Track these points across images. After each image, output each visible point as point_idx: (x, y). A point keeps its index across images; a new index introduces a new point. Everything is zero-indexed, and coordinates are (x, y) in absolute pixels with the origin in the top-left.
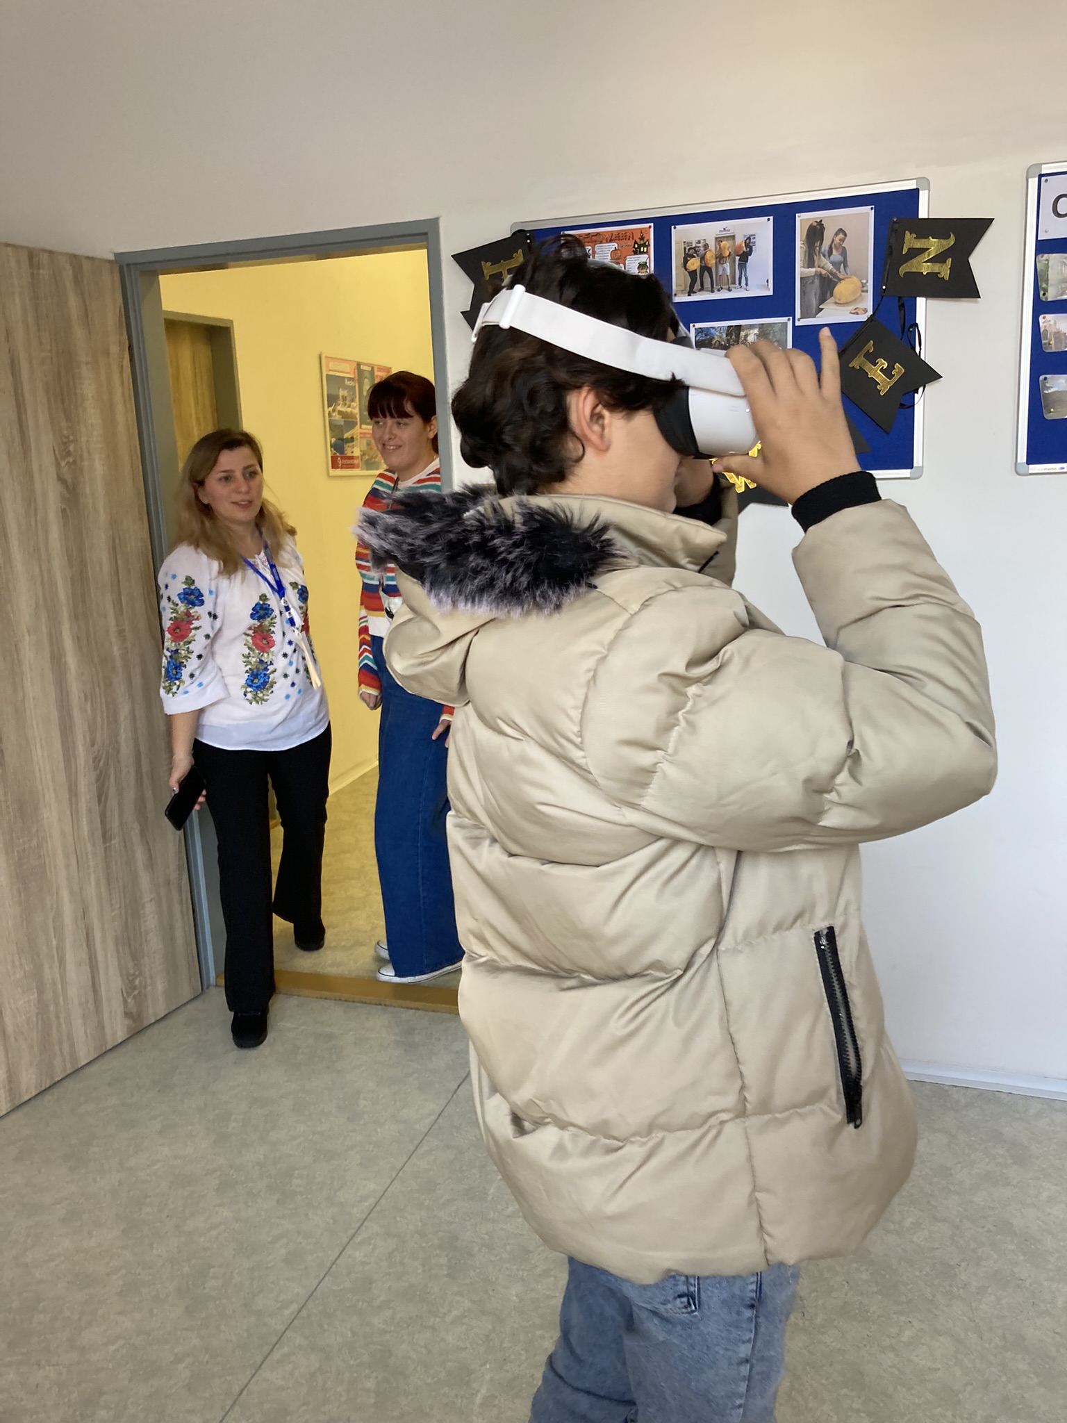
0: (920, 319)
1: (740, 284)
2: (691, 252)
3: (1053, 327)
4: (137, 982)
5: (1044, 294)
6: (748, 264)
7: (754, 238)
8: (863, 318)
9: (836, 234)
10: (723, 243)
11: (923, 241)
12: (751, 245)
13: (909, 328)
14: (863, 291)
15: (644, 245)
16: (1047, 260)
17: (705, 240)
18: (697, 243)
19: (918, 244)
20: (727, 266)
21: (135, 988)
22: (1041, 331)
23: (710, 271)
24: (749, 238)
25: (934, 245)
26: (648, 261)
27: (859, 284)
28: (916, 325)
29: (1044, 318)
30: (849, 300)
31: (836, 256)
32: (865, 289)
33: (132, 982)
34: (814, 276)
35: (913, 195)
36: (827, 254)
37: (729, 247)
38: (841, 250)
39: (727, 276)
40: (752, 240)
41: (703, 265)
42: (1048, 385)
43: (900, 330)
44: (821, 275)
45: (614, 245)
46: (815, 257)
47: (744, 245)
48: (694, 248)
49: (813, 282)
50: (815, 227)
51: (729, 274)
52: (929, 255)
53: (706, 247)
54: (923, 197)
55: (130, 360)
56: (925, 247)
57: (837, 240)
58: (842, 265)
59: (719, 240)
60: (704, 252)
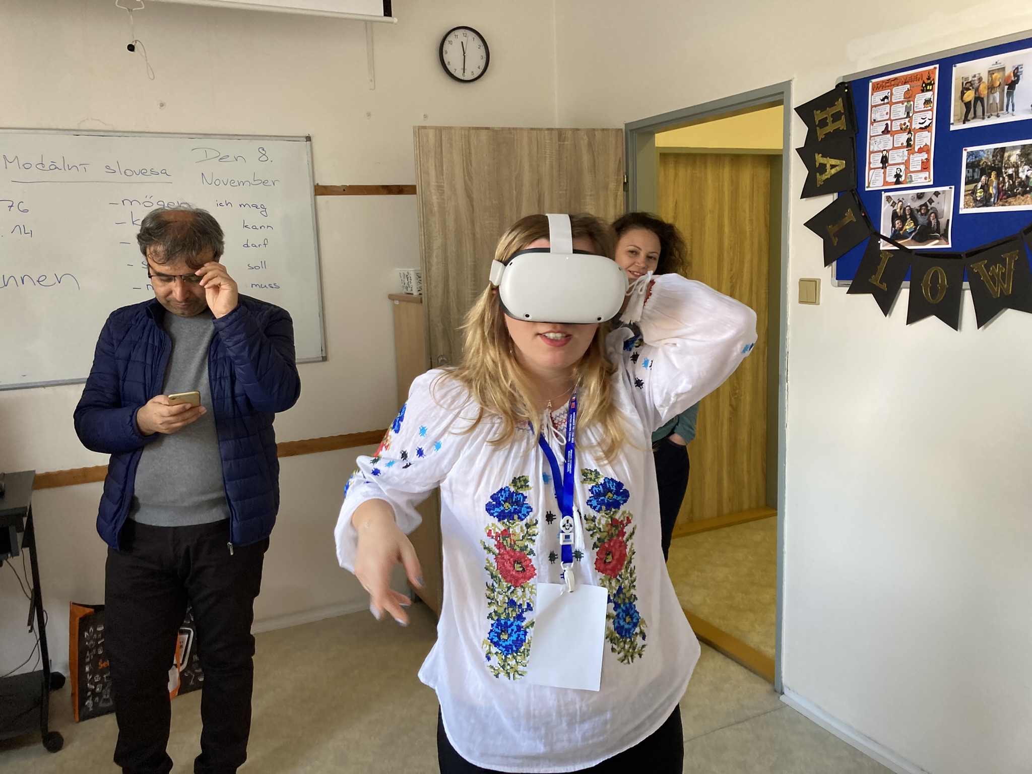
1: (1007, 110)
2: (968, 85)
6: (1015, 92)
7: (1022, 68)
10: (995, 74)
12: (1018, 74)
15: (930, 84)
17: (979, 74)
18: (973, 77)
20: (997, 95)
23: (982, 100)
24: (1017, 68)
26: (932, 98)
37: (1000, 78)
39: (997, 104)
40: (1020, 70)
41: (977, 96)
45: (908, 86)
47: (1012, 75)
48: (970, 82)
51: (998, 101)
53: (980, 79)
59: (991, 73)
60: (978, 85)
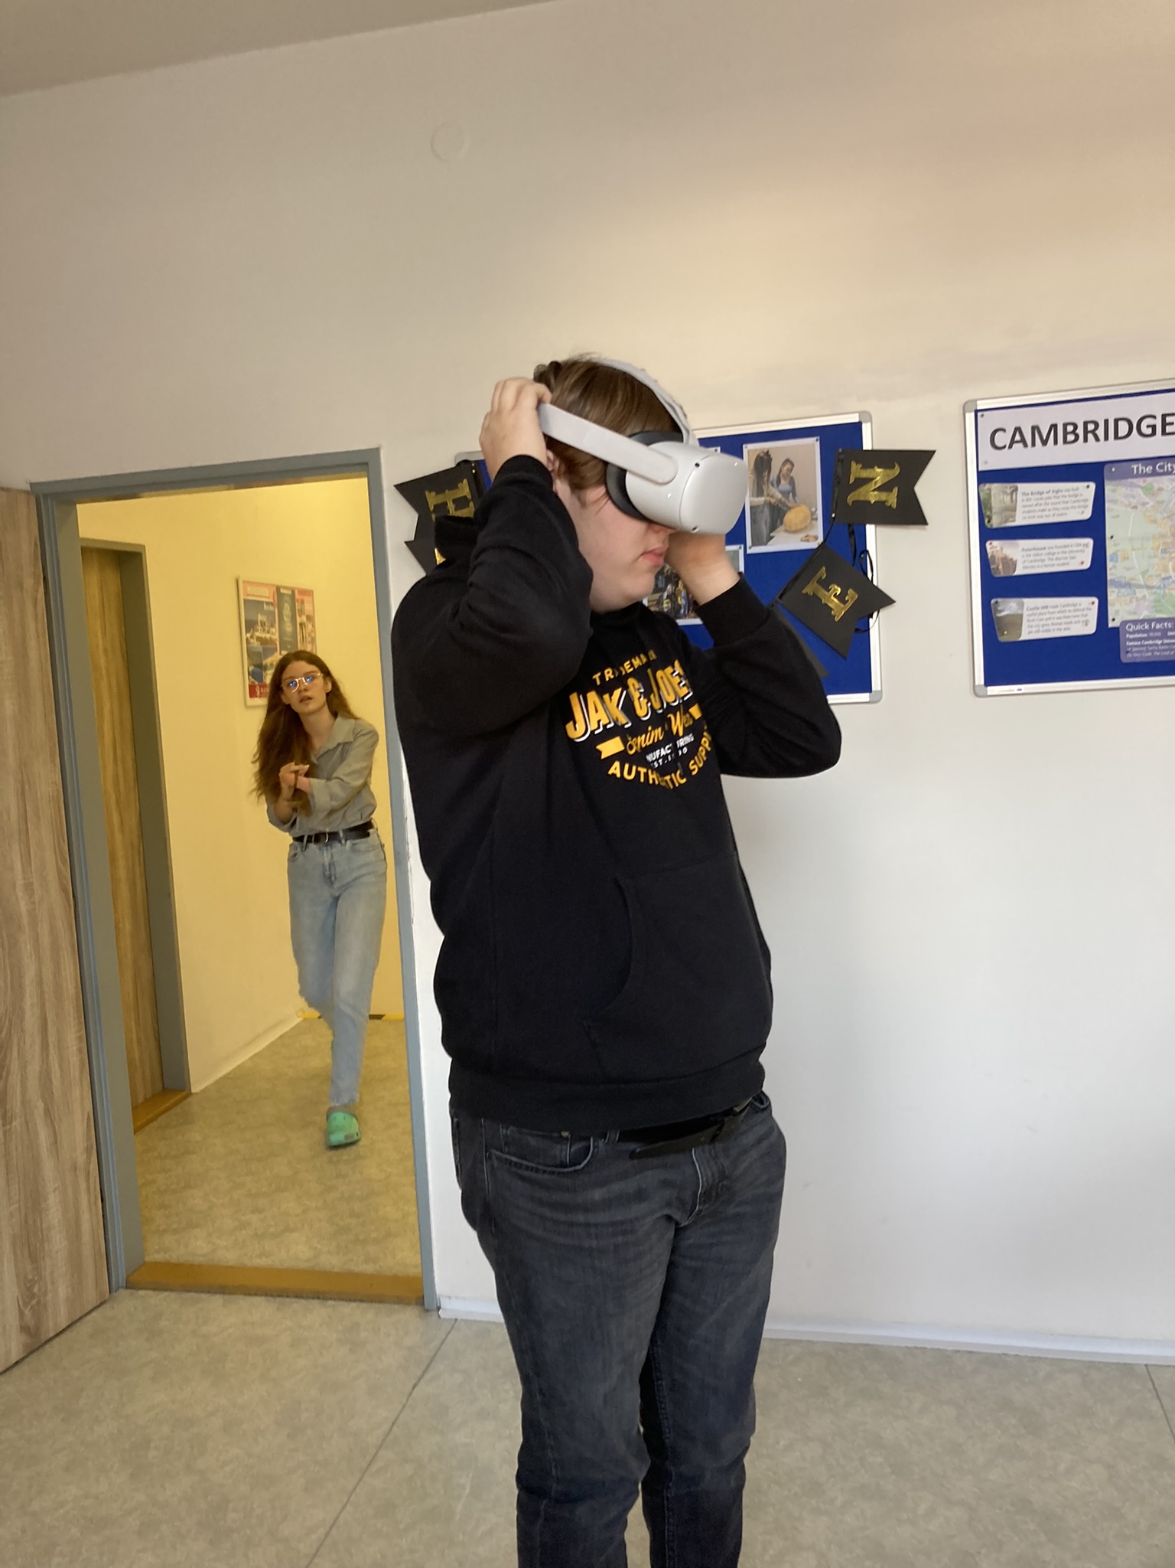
0: (871, 545)
3: (1000, 552)
4: (36, 1290)
5: (989, 522)
8: (814, 545)
9: (784, 464)
11: (869, 471)
13: (860, 553)
14: (812, 519)
16: (990, 489)
19: (865, 474)
21: (33, 1296)
22: (989, 556)
25: (880, 475)
27: (809, 513)
28: (868, 552)
29: (991, 544)
30: (799, 527)
31: (785, 485)
32: (814, 517)
33: (29, 1289)
34: (764, 505)
35: (857, 428)
36: (775, 483)
38: (788, 480)
42: (999, 608)
43: (851, 556)
44: (770, 503)
46: (764, 488)
49: (762, 511)
50: (762, 458)
52: (876, 483)
54: (866, 429)
55: (45, 593)
56: (871, 477)
57: (785, 468)
58: (791, 495)
